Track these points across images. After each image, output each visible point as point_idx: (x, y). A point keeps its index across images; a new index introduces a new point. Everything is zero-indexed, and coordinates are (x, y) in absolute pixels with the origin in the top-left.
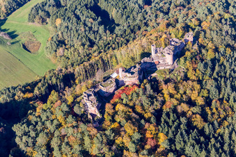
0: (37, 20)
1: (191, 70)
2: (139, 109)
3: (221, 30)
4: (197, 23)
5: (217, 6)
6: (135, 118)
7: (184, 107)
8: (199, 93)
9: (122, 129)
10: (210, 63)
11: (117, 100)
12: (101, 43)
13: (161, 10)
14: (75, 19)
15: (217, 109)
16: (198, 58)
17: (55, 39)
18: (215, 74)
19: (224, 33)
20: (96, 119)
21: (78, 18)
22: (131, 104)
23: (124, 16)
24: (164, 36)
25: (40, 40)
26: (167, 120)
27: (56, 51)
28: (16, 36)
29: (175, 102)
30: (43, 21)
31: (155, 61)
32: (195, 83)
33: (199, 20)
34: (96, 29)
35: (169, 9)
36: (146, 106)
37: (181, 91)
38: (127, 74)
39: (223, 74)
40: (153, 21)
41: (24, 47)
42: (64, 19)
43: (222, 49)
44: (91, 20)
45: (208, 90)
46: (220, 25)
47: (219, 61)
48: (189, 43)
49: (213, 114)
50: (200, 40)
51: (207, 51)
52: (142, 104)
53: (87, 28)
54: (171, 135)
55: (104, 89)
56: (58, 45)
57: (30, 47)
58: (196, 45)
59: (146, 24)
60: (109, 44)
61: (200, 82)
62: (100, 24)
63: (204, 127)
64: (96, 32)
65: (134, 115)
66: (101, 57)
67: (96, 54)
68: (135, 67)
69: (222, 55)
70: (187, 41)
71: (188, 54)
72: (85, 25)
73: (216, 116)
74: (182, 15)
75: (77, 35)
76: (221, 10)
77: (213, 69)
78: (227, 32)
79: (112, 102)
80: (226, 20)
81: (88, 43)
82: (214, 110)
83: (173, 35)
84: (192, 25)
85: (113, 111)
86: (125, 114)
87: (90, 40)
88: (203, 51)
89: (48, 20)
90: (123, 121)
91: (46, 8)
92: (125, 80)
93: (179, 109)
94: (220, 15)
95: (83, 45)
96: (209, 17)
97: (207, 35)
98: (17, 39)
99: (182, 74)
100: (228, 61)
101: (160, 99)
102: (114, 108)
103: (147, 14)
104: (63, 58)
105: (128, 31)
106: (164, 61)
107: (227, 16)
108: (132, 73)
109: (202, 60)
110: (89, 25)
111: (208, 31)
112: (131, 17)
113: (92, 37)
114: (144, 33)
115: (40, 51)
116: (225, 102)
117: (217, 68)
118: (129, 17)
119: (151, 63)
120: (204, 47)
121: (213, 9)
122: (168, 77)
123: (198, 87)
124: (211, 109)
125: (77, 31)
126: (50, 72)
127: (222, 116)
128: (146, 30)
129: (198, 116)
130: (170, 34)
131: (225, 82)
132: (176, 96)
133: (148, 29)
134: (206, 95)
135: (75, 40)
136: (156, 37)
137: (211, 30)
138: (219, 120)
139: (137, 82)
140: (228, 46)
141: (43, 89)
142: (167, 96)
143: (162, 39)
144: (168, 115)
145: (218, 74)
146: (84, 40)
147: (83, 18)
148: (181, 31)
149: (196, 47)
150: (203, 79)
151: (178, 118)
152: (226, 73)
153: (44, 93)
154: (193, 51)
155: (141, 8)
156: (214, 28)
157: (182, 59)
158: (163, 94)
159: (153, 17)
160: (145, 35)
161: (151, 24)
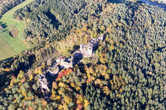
0: (17, 18)
1: (102, 57)
2: (73, 85)
3: (117, 33)
4: (104, 28)
5: (114, 18)
6: (70, 92)
7: (98, 82)
8: (106, 71)
9: (63, 100)
10: (112, 53)
11: (60, 79)
12: (51, 35)
13: (83, 17)
14: (37, 20)
15: (116, 81)
16: (105, 50)
17: (26, 31)
18: (114, 59)
19: (119, 35)
20: (46, 92)
21: (39, 19)
22: (68, 82)
23: (64, 20)
24: (87, 36)
25: (19, 30)
26: (89, 91)
27: (26, 38)
28: (6, 26)
29: (94, 79)
30: (21, 19)
31: (82, 52)
32: (104, 66)
33: (105, 26)
34: (48, 26)
35: (87, 17)
36: (77, 83)
37: (97, 71)
38: (66, 62)
39: (118, 59)
40: (79, 24)
41: (10, 34)
42: (32, 19)
43: (118, 45)
44: (46, 21)
45: (111, 70)
46: (117, 30)
47: (116, 51)
48: (101, 41)
49: (114, 84)
50: (106, 39)
51: (110, 45)
52: (74, 81)
53: (44, 26)
54: (91, 101)
55: (52, 72)
56: (27, 35)
57: (13, 34)
58: (104, 42)
59: (75, 25)
60: (55, 36)
61: (107, 64)
62: (51, 23)
63: (109, 94)
64: (48, 28)
65: (70, 89)
66: (51, 46)
67: (48, 43)
68: (70, 57)
69: (118, 48)
70: (99, 40)
71: (100, 48)
72: (43, 23)
73: (116, 86)
74: (95, 22)
75: (38, 29)
76: (117, 21)
77: (113, 57)
78: (120, 34)
79: (56, 80)
80: (120, 27)
81: (44, 35)
82: (115, 82)
83: (91, 36)
84: (101, 29)
85: (57, 87)
86: (64, 89)
87: (45, 33)
88: (108, 46)
89: (24, 18)
90: (63, 95)
91: (23, 12)
92: (64, 65)
93: (96, 83)
94: (116, 24)
95: (41, 36)
96: (111, 25)
97: (110, 36)
98: (7, 28)
99: (97, 60)
100: (121, 51)
101: (85, 77)
102: (58, 85)
103: (76, 19)
104: (30, 43)
105: (66, 29)
106: (87, 52)
107: (120, 25)
108: (69, 62)
109: (108, 51)
110: (45, 23)
111: (111, 34)
112: (67, 20)
113: (46, 31)
114: (75, 31)
115: (18, 36)
116: (120, 76)
117: (115, 56)
118: (66, 20)
119: (80, 54)
120: (108, 43)
121: (112, 20)
122: (89, 62)
123: (106, 68)
124: (113, 81)
125: (38, 27)
126: (21, 53)
127: (119, 85)
128: (76, 29)
129: (106, 87)
130: (90, 35)
131: (120, 64)
132: (94, 75)
133: (77, 28)
134: (110, 72)
135: (37, 32)
136: (82, 36)
137: (112, 33)
138: (118, 88)
139: (72, 67)
140: (121, 42)
141: (16, 66)
142: (89, 75)
143: (85, 38)
144: (90, 87)
145: (116, 59)
146: (42, 32)
147: (42, 19)
148: (96, 33)
149: (104, 43)
150: (108, 63)
151: (95, 89)
152: (120, 58)
153: (17, 68)
154: (103, 46)
155: (72, 15)
156: (114, 32)
157: (97, 51)
158: (86, 73)
159: (79, 21)
160: (75, 32)
161: (78, 25)
